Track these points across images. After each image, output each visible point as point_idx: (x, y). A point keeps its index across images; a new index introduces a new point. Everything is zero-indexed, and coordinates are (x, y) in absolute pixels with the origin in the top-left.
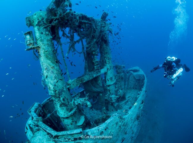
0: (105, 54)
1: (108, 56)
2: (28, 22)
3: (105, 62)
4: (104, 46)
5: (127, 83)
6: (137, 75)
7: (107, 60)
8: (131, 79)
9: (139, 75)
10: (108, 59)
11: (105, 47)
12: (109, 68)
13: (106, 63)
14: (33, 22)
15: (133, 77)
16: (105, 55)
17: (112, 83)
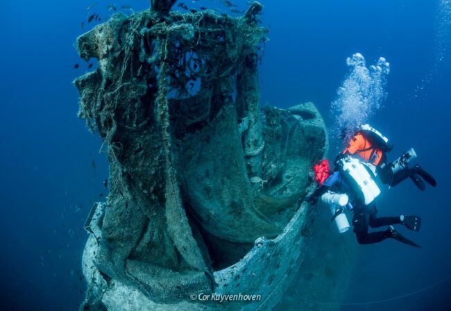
0: (246, 91)
1: (254, 94)
2: (85, 52)
3: (247, 106)
4: (247, 72)
5: (287, 144)
6: (309, 127)
7: (250, 104)
8: (295, 133)
9: (314, 127)
10: (252, 101)
11: (248, 76)
12: (253, 120)
13: (247, 110)
14: (97, 47)
15: (300, 131)
16: (247, 93)
17: (257, 152)
